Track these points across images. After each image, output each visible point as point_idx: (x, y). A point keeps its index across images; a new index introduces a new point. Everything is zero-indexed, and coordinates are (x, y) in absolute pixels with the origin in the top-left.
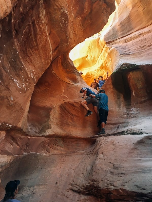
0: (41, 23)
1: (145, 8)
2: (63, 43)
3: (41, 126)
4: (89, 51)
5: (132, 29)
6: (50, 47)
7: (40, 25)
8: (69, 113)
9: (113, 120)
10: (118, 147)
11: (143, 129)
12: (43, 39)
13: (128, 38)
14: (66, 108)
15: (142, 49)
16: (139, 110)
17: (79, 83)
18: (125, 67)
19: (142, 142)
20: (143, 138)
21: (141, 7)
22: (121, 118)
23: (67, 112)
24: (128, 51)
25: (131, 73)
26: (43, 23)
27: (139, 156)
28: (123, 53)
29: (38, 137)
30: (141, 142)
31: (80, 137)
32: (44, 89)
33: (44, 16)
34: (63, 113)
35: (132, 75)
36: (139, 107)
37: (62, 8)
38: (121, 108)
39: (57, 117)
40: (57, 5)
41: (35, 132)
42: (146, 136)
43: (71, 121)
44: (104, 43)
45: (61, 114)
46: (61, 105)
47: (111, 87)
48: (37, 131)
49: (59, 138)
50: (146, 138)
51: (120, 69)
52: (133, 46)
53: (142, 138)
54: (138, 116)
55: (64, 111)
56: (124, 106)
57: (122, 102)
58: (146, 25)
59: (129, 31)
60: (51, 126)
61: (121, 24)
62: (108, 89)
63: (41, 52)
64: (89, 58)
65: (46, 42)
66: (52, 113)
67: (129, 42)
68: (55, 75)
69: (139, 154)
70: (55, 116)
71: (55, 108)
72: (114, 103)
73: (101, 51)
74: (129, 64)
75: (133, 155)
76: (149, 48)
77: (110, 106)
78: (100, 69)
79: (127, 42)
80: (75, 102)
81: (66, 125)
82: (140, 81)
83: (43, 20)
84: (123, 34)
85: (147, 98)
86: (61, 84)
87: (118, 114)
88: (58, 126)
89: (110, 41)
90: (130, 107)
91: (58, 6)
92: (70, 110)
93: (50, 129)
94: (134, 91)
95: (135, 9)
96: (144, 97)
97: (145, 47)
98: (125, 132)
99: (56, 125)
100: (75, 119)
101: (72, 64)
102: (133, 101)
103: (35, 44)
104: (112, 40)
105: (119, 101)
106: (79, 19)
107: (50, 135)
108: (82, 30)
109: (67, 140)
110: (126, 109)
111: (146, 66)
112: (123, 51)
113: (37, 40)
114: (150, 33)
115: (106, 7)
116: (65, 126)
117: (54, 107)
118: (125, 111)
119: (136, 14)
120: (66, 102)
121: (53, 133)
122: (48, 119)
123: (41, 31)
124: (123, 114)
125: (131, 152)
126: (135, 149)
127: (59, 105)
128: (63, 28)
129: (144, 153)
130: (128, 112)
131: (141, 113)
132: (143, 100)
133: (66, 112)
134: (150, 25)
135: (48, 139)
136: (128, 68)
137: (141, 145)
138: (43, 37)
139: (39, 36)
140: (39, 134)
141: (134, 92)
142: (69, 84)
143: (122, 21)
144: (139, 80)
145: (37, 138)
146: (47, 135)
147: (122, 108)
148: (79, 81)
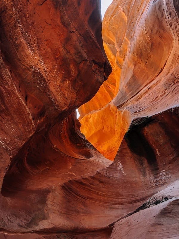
0: (7, 84)
1: (146, 62)
2: (49, 107)
3: (30, 216)
4: (104, 122)
5: (140, 86)
6: (26, 110)
7: (6, 87)
8: (78, 195)
9: (139, 195)
10: (133, 227)
11: (168, 193)
12: (14, 101)
13: (139, 96)
14: (72, 188)
15: (155, 101)
16: (170, 173)
17: (93, 157)
18: (137, 123)
19: (167, 212)
20: (169, 205)
21: (142, 63)
22: (149, 189)
23: (75, 195)
24: (141, 108)
25: (146, 128)
26: (10, 84)
27: (166, 236)
28: (135, 111)
29: (24, 233)
30: (165, 212)
31: (96, 228)
32: (44, 168)
33: (9, 77)
34: (69, 196)
35: (148, 131)
36: (170, 169)
37: (31, 68)
38: (146, 175)
39: (59, 202)
40: (24, 65)
41: (19, 225)
42: (173, 201)
43: (82, 207)
44: (115, 109)
45: (65, 197)
46: (63, 184)
47: (128, 151)
48: (23, 223)
49: (64, 233)
50: (173, 205)
51: (131, 126)
52: (145, 101)
53: (166, 206)
54: (170, 180)
55: (70, 193)
56: (150, 173)
57: (147, 168)
58: (154, 78)
59: (137, 89)
60: (49, 216)
61: (127, 84)
62: (125, 155)
63: (15, 116)
64: (106, 129)
65: (19, 105)
66: (50, 197)
67: (141, 99)
68: (57, 150)
69: (165, 232)
70: (55, 201)
71: (55, 190)
72: (137, 171)
73: (115, 117)
74: (140, 118)
75: (154, 235)
76: (161, 98)
77: (132, 176)
78: (121, 138)
79: (139, 100)
80: (83, 179)
81: (75, 212)
82: (160, 134)
83: (8, 80)
84: (132, 94)
85: (175, 155)
86: (68, 162)
87: (144, 185)
88: (62, 216)
89: (120, 104)
90: (159, 172)
91: (26, 65)
92: (79, 190)
93: (47, 220)
94: (157, 150)
95: (137, 67)
96: (172, 155)
97: (157, 99)
98: (147, 204)
99: (57, 214)
100: (87, 202)
101: (83, 138)
102: (160, 163)
103: (3, 108)
104: (122, 103)
105: (143, 167)
106: (67, 82)
107: (46, 229)
108: (74, 92)
109: (77, 236)
110: (154, 175)
111: (160, 114)
112: (135, 109)
113: (6, 103)
114: (159, 83)
115: (98, 67)
116: (73, 214)
117: (54, 188)
118: (152, 178)
119: (139, 71)
120: (70, 180)
121: (51, 226)
122: (43, 205)
123: (8, 93)
124: (150, 183)
125: (150, 231)
126: (159, 224)
127: (60, 185)
128: (41, 89)
129: (174, 229)
130: (156, 179)
131: (173, 176)
132: (171, 158)
133: (73, 193)
134: (157, 76)
135: (44, 235)
136: (140, 123)
137: (167, 217)
138: (14, 99)
139: (8, 98)
140: (26, 228)
141: (157, 152)
142: (80, 159)
143: (128, 82)
144: (157, 134)
145: (22, 234)
146: (41, 229)
147: (148, 176)
148: (93, 155)
